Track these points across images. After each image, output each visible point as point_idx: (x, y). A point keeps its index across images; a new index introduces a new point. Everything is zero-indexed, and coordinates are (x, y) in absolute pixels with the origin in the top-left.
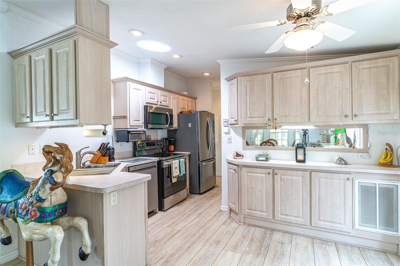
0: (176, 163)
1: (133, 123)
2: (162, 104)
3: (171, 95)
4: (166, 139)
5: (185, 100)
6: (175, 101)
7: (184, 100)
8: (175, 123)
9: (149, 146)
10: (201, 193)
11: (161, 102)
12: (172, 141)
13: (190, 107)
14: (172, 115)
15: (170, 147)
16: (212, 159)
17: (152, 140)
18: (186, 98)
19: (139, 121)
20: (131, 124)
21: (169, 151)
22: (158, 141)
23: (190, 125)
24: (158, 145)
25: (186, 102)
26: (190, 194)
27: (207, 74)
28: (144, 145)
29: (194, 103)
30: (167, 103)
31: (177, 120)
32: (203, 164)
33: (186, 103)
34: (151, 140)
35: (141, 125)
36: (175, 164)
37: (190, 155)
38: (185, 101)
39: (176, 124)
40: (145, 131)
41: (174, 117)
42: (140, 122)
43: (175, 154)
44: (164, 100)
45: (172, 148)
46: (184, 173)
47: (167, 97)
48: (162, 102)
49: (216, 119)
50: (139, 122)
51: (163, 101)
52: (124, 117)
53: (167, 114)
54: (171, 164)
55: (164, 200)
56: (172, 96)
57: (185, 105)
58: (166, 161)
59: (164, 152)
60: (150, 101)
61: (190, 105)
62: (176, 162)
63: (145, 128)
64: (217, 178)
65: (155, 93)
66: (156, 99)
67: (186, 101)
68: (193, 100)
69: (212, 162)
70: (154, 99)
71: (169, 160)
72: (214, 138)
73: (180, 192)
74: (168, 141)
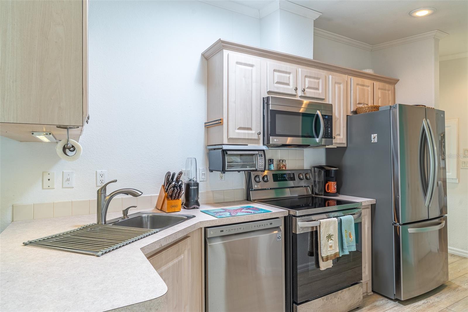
0: (328, 225)
1: (236, 133)
2: (308, 95)
3: (330, 76)
4: (321, 167)
5: (366, 84)
6: (340, 88)
7: (363, 85)
8: (339, 135)
9: (280, 181)
10: (402, 301)
11: (304, 91)
12: (333, 173)
13: (380, 100)
14: (332, 116)
15: (327, 185)
16: (437, 220)
17: (287, 168)
18: (367, 82)
19: (250, 129)
20: (231, 136)
21: (326, 194)
22: (301, 171)
23: (374, 138)
24: (301, 179)
25: (369, 90)
26: (372, 293)
27: (422, 13)
28: (267, 179)
29: (390, 92)
30: (320, 91)
31: (344, 127)
32: (409, 232)
33: (370, 92)
34: (285, 168)
35: (256, 137)
36: (326, 227)
37: (373, 207)
38: (365, 88)
39: (342, 137)
40: (264, 151)
41: (338, 122)
42: (253, 132)
43: (339, 202)
44: (313, 86)
45: (333, 186)
46: (354, 249)
47: (320, 81)
48: (306, 90)
49: (448, 127)
50: (250, 132)
51: (308, 88)
52: (217, 122)
53: (317, 116)
54: (317, 227)
55: (296, 308)
56: (332, 78)
57: (366, 96)
58: (303, 218)
59: (316, 194)
60: (277, 88)
61: (380, 96)
62: (330, 223)
63: (264, 144)
64: (450, 260)
65: (288, 71)
66: (291, 83)
67: (368, 86)
68: (387, 86)
69: (438, 227)
70: (288, 84)
71: (313, 218)
72: (445, 168)
73: (344, 292)
74: (323, 172)
